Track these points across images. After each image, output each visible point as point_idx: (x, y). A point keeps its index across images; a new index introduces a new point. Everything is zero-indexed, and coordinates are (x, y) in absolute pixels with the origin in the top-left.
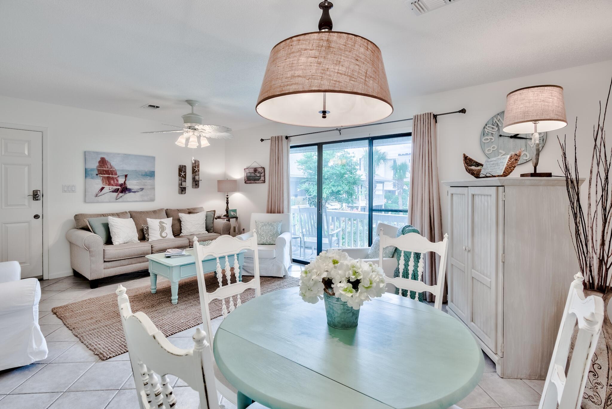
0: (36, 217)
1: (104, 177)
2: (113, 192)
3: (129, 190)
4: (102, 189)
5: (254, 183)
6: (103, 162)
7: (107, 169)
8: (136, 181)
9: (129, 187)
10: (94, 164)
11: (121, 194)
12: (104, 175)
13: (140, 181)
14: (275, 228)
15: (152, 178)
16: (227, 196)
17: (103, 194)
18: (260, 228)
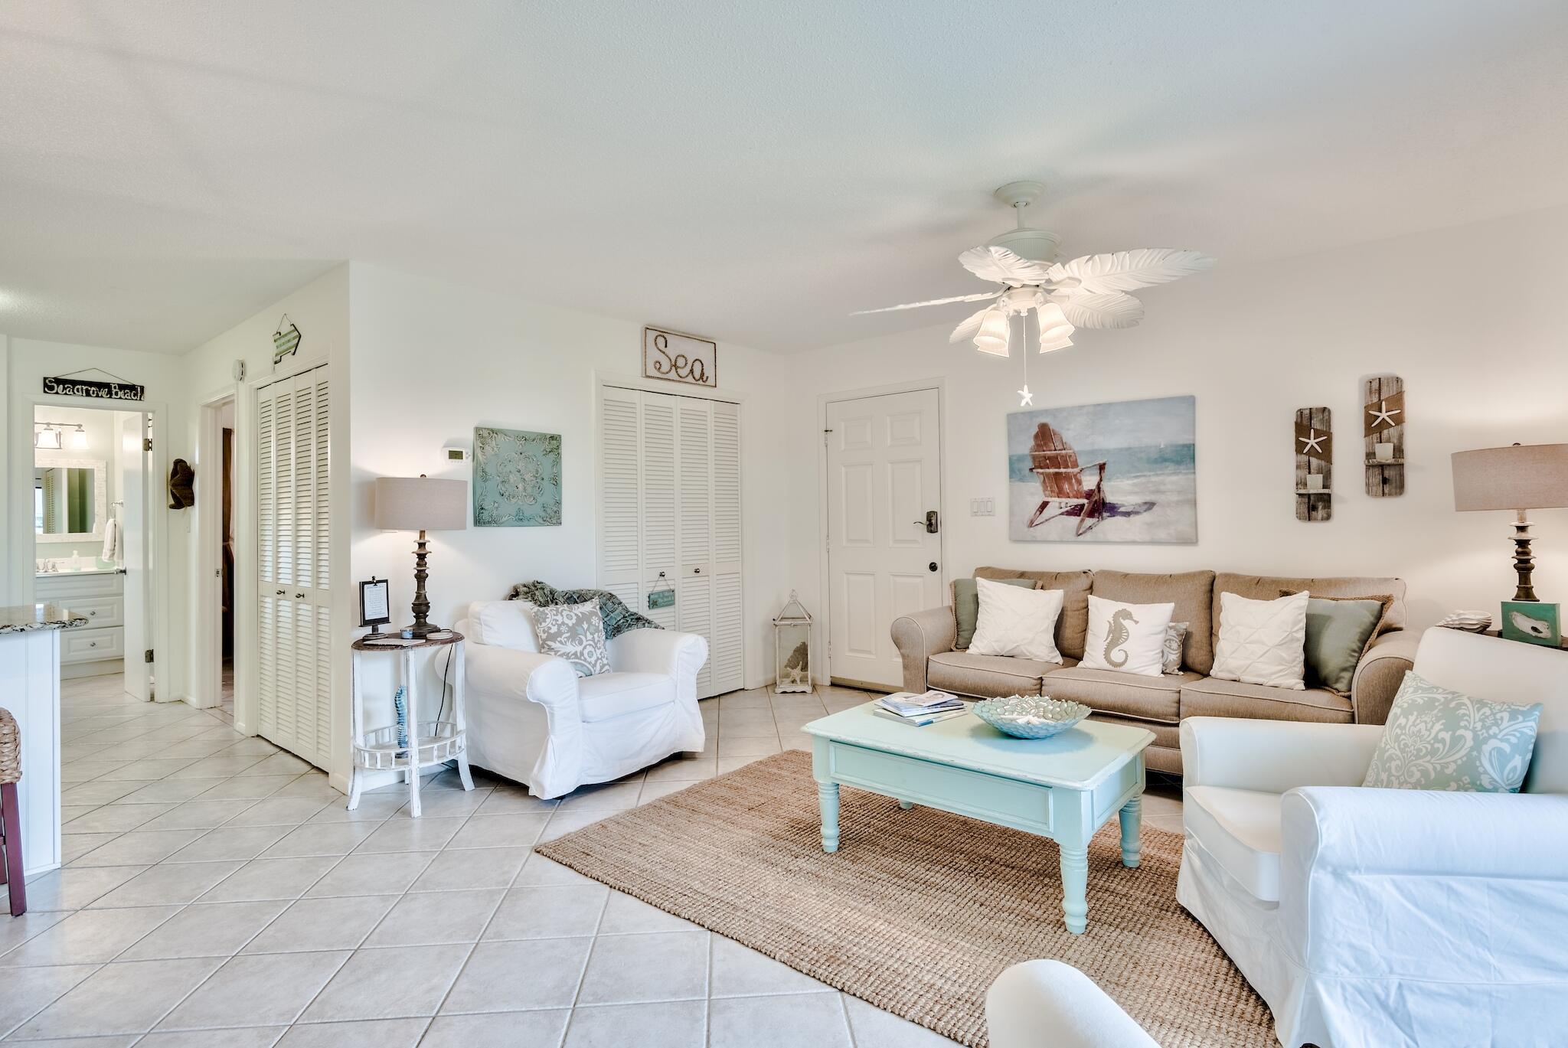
0: (933, 567)
1: (1048, 475)
2: (1068, 513)
3: (1112, 509)
4: (1044, 505)
6: (1044, 435)
7: (1053, 452)
8: (1130, 482)
9: (1110, 498)
10: (1026, 445)
11: (1089, 521)
12: (1047, 470)
13: (1143, 480)
16: (1521, 529)
17: (1047, 520)
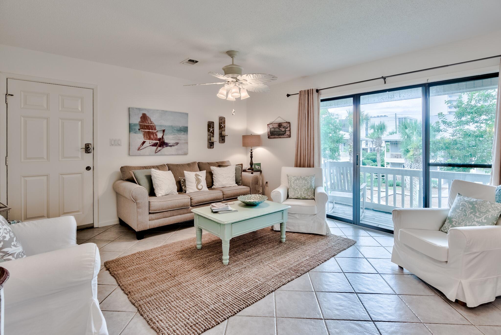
0: (88, 168)
1: (145, 132)
2: (153, 145)
3: (167, 145)
4: (144, 142)
5: (278, 138)
6: (144, 117)
7: (148, 124)
8: (172, 136)
9: (166, 141)
10: (136, 120)
11: (159, 148)
12: (145, 130)
13: (175, 136)
14: (308, 182)
15: (185, 133)
16: (251, 150)
17: (145, 148)
18: (293, 181)
